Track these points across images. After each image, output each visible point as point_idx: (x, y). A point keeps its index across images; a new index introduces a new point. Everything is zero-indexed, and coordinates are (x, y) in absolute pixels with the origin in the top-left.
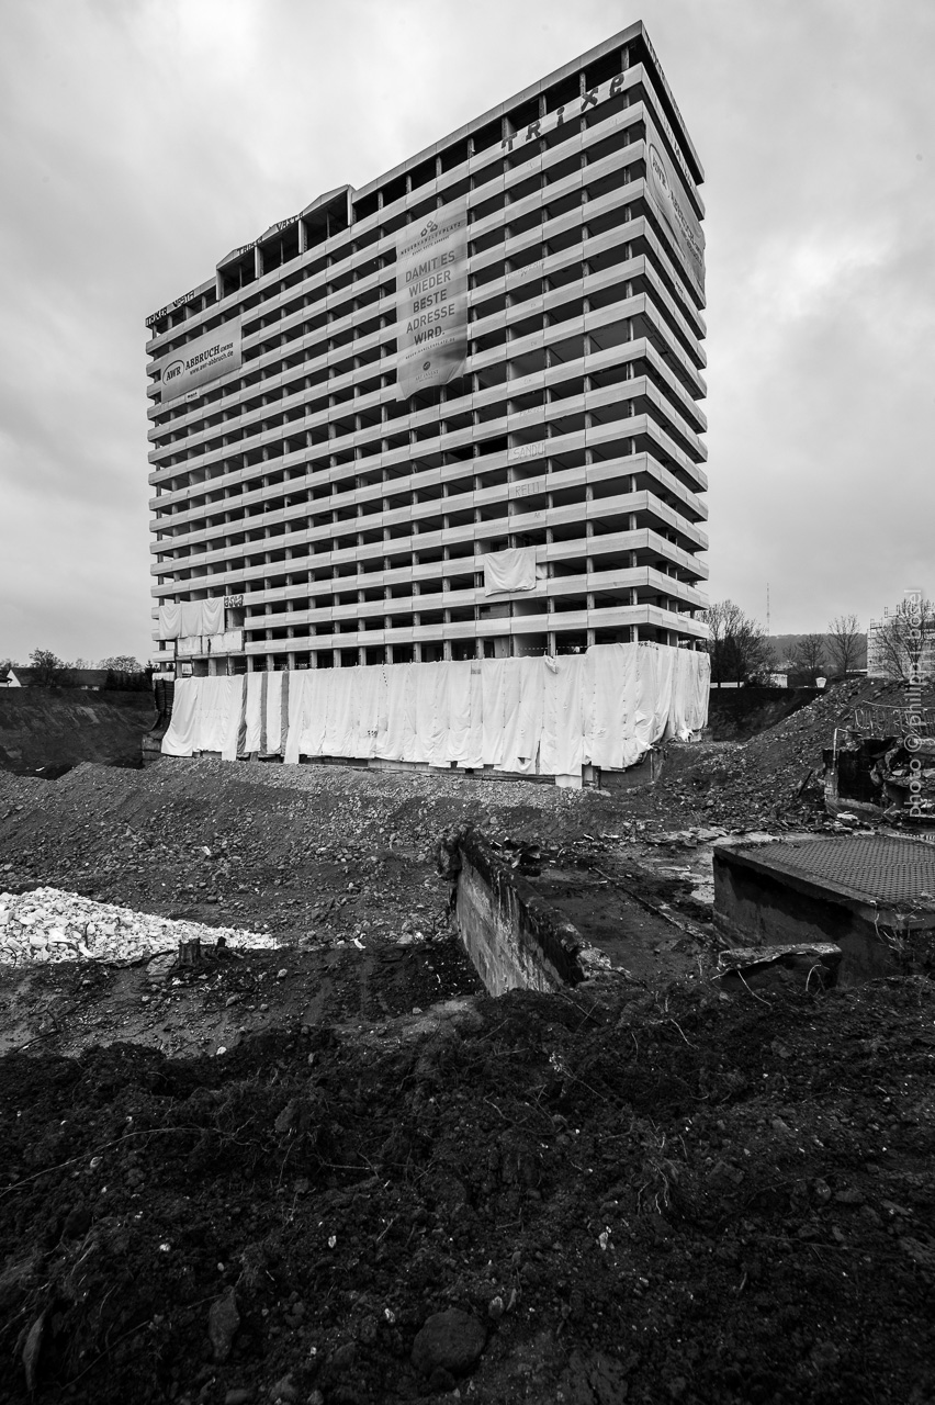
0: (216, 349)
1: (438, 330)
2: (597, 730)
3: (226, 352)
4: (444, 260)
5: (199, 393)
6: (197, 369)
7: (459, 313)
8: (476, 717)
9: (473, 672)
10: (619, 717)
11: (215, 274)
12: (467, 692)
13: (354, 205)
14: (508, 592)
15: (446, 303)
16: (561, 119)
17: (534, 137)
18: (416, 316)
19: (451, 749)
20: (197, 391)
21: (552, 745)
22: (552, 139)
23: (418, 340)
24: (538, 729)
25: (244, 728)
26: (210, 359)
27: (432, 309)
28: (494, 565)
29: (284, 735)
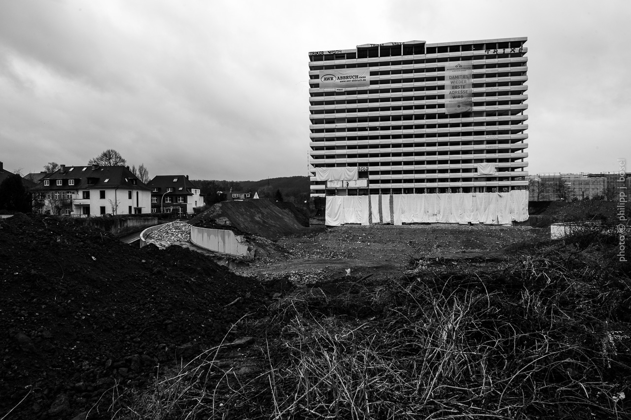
0: (357, 77)
1: (462, 97)
2: (516, 212)
3: (362, 79)
4: (464, 77)
5: (344, 90)
6: (345, 81)
7: (469, 94)
8: (475, 209)
9: (473, 196)
10: (522, 208)
11: (355, 48)
12: (471, 202)
13: (427, 48)
14: (486, 175)
15: (465, 89)
16: (504, 52)
17: (495, 53)
18: (453, 90)
19: (467, 218)
20: (343, 89)
21: (502, 216)
22: (501, 56)
23: (454, 97)
24: (497, 212)
25: (370, 214)
26: (352, 79)
27: (460, 90)
28: (481, 167)
29: (392, 217)
